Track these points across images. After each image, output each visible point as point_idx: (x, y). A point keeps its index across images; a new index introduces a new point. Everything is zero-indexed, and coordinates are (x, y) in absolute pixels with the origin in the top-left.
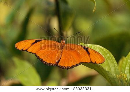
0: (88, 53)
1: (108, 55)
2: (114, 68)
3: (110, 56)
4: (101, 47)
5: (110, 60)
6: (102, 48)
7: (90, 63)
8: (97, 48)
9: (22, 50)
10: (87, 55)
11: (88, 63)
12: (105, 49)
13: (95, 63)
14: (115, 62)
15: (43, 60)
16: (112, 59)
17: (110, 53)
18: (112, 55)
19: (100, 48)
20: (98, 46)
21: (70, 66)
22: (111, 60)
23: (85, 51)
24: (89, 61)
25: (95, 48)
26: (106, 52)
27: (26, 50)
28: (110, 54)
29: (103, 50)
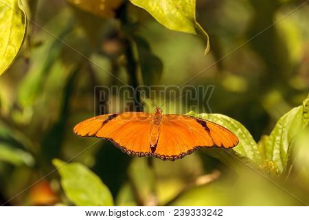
0: (208, 129)
1: (239, 130)
2: (252, 153)
3: (244, 133)
4: (225, 117)
5: (244, 139)
6: (228, 118)
7: (212, 147)
8: (218, 119)
9: (87, 135)
10: (206, 132)
11: (209, 147)
12: (232, 121)
13: (222, 146)
14: (253, 142)
15: (125, 148)
16: (247, 137)
17: (243, 126)
18: (246, 131)
19: (224, 119)
20: (219, 116)
21: (178, 153)
22: (246, 140)
23: (200, 125)
24: (211, 145)
25: (215, 119)
26: (236, 125)
27: (94, 136)
28: (242, 129)
29: (229, 122)
